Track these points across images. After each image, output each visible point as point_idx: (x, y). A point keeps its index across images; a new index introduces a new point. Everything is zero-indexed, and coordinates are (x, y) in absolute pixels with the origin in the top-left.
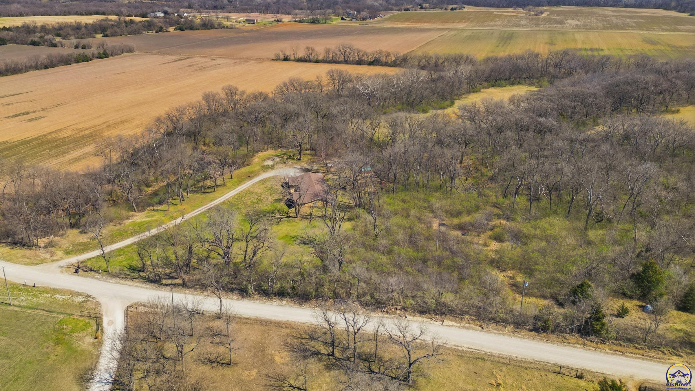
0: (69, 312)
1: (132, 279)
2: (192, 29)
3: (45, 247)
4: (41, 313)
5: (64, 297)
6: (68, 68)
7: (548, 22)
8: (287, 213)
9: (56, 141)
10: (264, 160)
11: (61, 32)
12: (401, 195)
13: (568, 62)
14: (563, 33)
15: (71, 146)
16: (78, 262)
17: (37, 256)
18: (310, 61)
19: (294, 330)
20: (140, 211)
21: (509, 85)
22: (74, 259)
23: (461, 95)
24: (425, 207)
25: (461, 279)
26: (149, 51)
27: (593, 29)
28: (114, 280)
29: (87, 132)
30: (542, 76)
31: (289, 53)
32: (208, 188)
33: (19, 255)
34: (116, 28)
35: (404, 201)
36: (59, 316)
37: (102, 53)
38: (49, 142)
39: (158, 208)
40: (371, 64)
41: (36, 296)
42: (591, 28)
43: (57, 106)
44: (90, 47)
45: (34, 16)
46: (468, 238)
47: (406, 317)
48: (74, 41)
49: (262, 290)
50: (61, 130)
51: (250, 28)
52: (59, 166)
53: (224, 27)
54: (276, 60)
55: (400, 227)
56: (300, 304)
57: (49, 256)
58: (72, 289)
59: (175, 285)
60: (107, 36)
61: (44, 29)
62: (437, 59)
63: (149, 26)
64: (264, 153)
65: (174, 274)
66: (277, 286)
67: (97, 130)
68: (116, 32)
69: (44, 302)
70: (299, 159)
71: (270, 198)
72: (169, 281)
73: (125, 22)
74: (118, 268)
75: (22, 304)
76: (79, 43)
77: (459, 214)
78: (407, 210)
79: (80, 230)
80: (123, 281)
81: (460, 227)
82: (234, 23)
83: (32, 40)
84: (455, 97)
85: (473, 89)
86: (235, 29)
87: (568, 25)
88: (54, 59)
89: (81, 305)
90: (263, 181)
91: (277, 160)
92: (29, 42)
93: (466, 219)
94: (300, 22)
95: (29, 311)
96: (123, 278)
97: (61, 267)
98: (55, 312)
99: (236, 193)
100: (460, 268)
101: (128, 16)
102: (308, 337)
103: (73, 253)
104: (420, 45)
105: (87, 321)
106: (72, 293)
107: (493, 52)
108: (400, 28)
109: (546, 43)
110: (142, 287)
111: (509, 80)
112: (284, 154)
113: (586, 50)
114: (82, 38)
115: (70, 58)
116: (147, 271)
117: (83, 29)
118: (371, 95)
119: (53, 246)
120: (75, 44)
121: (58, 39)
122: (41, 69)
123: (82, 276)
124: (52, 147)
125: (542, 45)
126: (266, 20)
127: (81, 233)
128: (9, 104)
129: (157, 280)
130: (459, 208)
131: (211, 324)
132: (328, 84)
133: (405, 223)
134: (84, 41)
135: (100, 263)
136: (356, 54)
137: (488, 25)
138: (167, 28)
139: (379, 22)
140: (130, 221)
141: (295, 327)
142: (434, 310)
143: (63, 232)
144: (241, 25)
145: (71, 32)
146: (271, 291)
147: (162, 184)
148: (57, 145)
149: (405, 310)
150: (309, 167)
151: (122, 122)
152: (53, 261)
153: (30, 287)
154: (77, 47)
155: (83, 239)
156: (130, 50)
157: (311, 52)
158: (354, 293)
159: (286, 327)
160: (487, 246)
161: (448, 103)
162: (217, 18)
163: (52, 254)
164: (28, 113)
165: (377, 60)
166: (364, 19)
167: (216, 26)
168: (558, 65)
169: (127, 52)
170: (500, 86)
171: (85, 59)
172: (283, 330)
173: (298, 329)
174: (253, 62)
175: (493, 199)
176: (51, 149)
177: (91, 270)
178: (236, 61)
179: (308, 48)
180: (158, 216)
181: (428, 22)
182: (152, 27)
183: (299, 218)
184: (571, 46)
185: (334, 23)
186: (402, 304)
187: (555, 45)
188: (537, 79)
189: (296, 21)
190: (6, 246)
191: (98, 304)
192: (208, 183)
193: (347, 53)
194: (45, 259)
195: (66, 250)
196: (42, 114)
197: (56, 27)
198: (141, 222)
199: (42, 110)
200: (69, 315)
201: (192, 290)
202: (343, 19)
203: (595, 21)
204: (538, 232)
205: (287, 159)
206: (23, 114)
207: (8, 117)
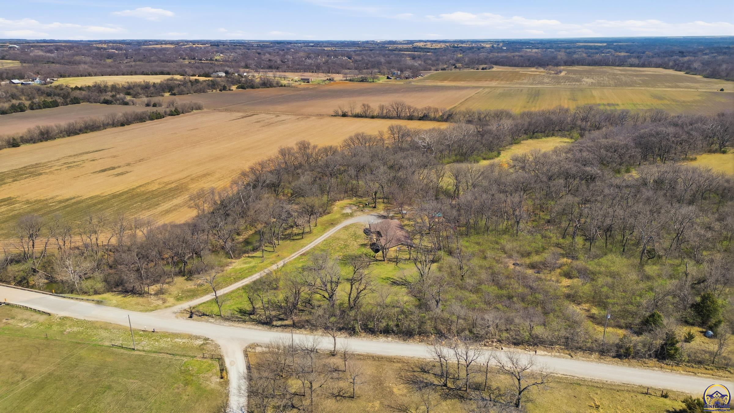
0: (191, 355)
1: (245, 321)
2: (253, 87)
3: (156, 294)
4: (165, 356)
5: (184, 341)
6: (143, 125)
7: (567, 80)
8: (374, 257)
9: (145, 194)
10: (343, 208)
11: (131, 91)
12: (474, 238)
13: (594, 116)
14: (582, 90)
15: (160, 198)
16: (190, 308)
17: (149, 303)
18: (366, 117)
19: (405, 364)
20: (236, 258)
21: (545, 137)
22: (186, 305)
23: (505, 147)
24: (498, 249)
25: (546, 313)
26: (216, 108)
27: (607, 86)
28: (227, 323)
29: (173, 185)
30: (572, 128)
31: (346, 109)
32: (295, 235)
33: (133, 302)
34: (182, 87)
35: (478, 244)
36: (182, 358)
37: (173, 110)
38: (138, 195)
39: (253, 255)
40: (421, 119)
41: (157, 341)
42: (604, 86)
43: (140, 161)
44: (160, 105)
45: (102, 75)
46: (542, 275)
47: (502, 349)
48: (145, 99)
49: (367, 329)
50: (148, 183)
51: (306, 87)
52: (152, 218)
53: (282, 86)
54: (335, 116)
55: (481, 267)
56: (404, 340)
57: (161, 302)
58: (190, 333)
59: (286, 326)
60: (174, 94)
61: (114, 88)
62: (480, 114)
63: (213, 85)
64: (341, 202)
65: (282, 316)
66: (383, 325)
67: (183, 184)
68: (183, 91)
69: (166, 346)
70: (375, 207)
71: (355, 243)
72: (279, 323)
73: (190, 81)
74: (229, 312)
75: (146, 349)
76: (150, 102)
77: (529, 254)
78: (483, 252)
79: (186, 277)
80: (236, 324)
81: (532, 266)
82: (291, 82)
83: (104, 99)
84: (501, 149)
85: (515, 141)
86: (292, 87)
87: (585, 83)
88: (130, 117)
89: (201, 348)
90: (346, 228)
91: (355, 208)
92: (101, 101)
93: (536, 258)
94: (350, 80)
95: (154, 355)
96: (235, 321)
97: (175, 313)
98: (178, 355)
99: (323, 239)
100: (543, 303)
101: (192, 76)
102: (419, 370)
103: (184, 299)
104: (461, 101)
105: (210, 362)
106: (190, 337)
107: (525, 107)
108: (440, 86)
109: (569, 99)
110: (255, 329)
111: (544, 132)
112: (360, 203)
113: (604, 105)
114: (151, 97)
115: (144, 115)
116: (257, 314)
117: (152, 88)
118: (429, 148)
119: (163, 294)
120: (146, 102)
121: (128, 98)
122: (118, 126)
123: (196, 320)
124: (142, 200)
125: (566, 101)
126: (319, 79)
127: (186, 279)
128: (93, 160)
129: (268, 322)
130: (529, 249)
131: (327, 361)
132: (389, 138)
133: (485, 263)
134: (155, 99)
135: (211, 308)
136: (407, 110)
137: (516, 83)
138: (230, 87)
139: (420, 80)
140: (231, 267)
141: (406, 361)
142: (527, 341)
143: (170, 280)
144: (297, 83)
145: (140, 91)
146: (376, 330)
147: (251, 232)
148: (147, 198)
149: (501, 342)
150: (385, 214)
151: (205, 175)
152: (166, 307)
153: (149, 332)
154: (148, 105)
155: (190, 285)
156: (199, 108)
157: (366, 108)
158: (454, 328)
159: (398, 362)
160: (560, 283)
161: (495, 153)
162: (275, 77)
163: (164, 301)
164: (113, 168)
165: (426, 116)
166: (407, 78)
167: (275, 85)
168: (584, 119)
169: (197, 109)
170: (537, 138)
171: (158, 116)
172: (396, 365)
173: (408, 363)
174: (314, 118)
175: (554, 240)
176: (142, 201)
177: (204, 315)
178: (298, 117)
179: (364, 105)
180: (254, 262)
181: (464, 81)
182: (216, 86)
183: (386, 261)
184: (591, 102)
185: (381, 82)
186: (498, 337)
187: (577, 100)
188: (568, 131)
189: (346, 80)
190: (118, 294)
191: (217, 346)
192: (295, 230)
193: (399, 109)
194: (158, 305)
195: (176, 297)
196: (127, 169)
197: (125, 86)
198: (241, 269)
199: (127, 166)
200: (192, 357)
201: (302, 330)
202: (388, 78)
203: (607, 79)
204: (603, 269)
205: (364, 207)
206: (109, 169)
207: (96, 172)
